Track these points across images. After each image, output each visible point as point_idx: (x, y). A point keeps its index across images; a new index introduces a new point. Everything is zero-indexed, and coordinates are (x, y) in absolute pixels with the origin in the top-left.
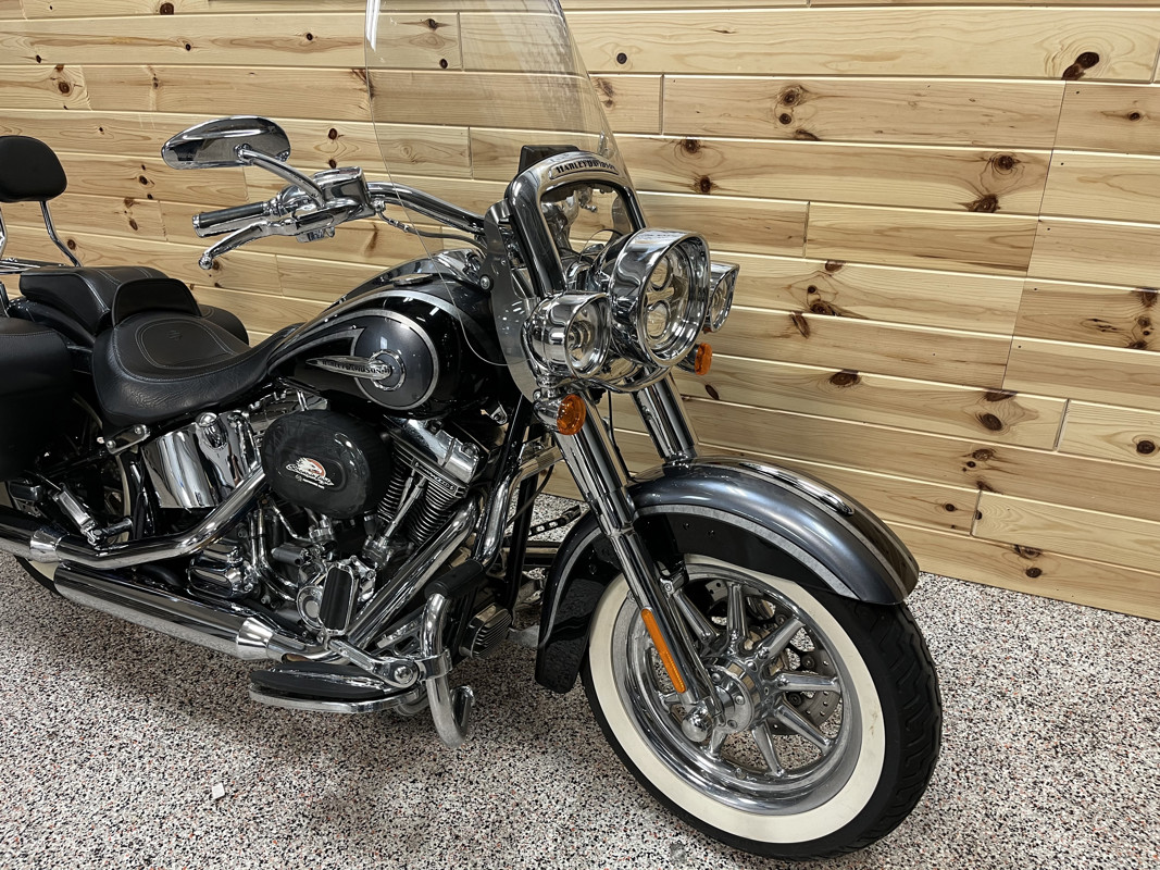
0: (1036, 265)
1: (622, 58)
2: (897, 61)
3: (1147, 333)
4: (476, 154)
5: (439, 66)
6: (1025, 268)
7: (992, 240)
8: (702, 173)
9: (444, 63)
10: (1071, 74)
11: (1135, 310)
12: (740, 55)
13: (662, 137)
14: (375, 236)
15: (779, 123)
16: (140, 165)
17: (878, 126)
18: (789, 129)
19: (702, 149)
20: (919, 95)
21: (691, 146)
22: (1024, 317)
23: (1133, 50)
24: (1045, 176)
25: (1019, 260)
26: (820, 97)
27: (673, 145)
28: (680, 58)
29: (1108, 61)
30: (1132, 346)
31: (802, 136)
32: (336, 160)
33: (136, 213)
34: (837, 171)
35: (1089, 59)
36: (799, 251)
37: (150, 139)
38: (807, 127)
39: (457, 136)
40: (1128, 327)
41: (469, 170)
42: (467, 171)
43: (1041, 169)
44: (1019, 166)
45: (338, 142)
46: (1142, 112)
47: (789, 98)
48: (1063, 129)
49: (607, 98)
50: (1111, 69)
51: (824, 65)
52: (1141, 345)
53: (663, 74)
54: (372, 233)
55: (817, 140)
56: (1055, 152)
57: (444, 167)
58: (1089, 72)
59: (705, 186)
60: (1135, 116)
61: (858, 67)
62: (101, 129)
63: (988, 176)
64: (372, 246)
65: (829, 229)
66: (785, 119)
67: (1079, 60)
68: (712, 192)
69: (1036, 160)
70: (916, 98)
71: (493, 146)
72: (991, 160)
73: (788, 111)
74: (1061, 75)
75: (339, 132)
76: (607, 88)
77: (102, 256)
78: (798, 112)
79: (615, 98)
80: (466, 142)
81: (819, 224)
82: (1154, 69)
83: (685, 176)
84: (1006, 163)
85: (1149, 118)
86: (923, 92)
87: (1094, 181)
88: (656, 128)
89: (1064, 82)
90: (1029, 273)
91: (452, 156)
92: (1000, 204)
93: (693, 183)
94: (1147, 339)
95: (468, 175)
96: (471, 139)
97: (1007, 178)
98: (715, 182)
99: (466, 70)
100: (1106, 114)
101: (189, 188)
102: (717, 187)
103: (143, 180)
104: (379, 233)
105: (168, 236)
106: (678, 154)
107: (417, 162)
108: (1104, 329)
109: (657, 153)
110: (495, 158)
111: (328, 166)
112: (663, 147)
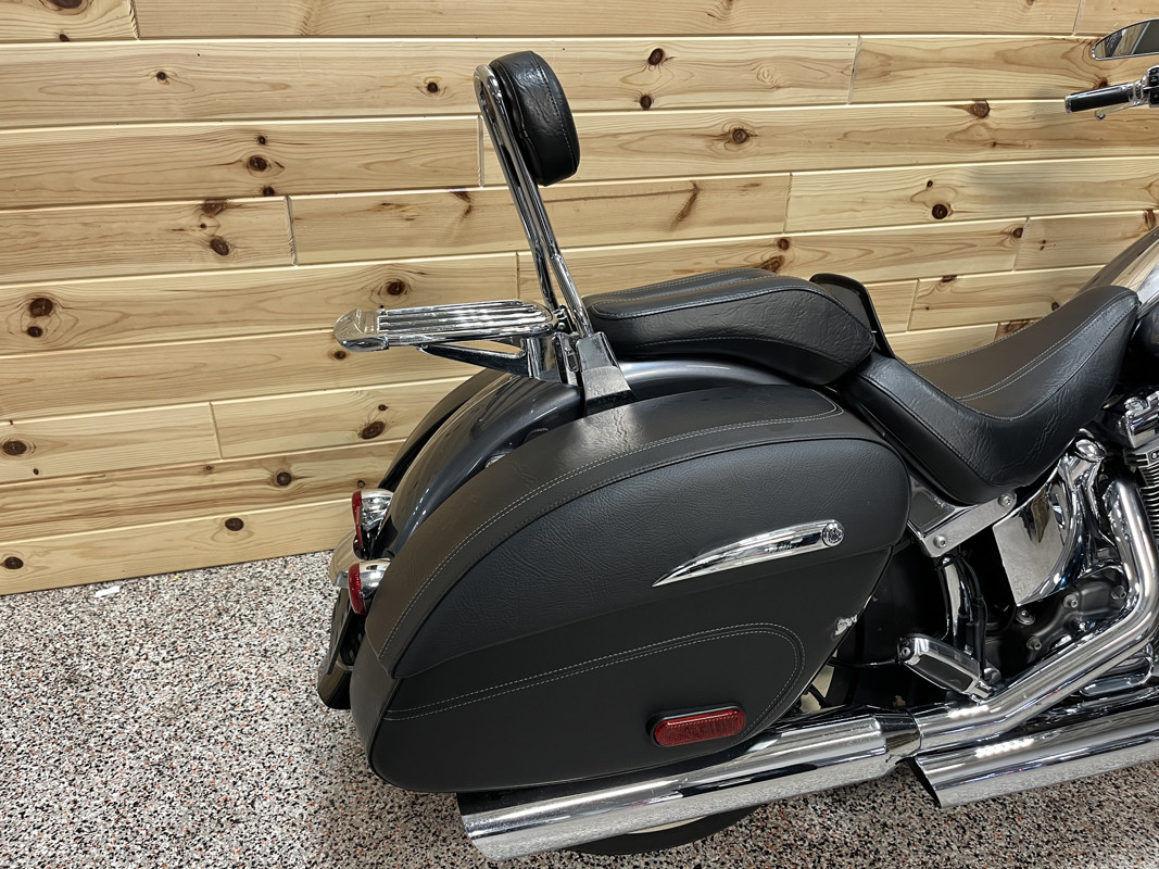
4: (863, 70)
8: (1103, 74)
13: (1073, 37)
14: (693, 200)
16: (253, 136)
27: (1083, 46)
32: (653, 96)
33: (227, 225)
37: (287, 86)
39: (844, 49)
41: (847, 93)
42: (844, 94)
45: (662, 67)
54: (689, 195)
62: (161, 76)
64: (683, 215)
71: (886, 59)
75: (668, 53)
77: (125, 316)
80: (853, 56)
83: (1087, 79)
88: (1069, 26)
91: (829, 76)
95: (845, 99)
96: (861, 52)
101: (367, 166)
103: (258, 164)
104: (701, 194)
105: (302, 256)
106: (1086, 55)
107: (778, 88)
109: (1065, 56)
110: (886, 73)
111: (639, 105)
112: (1072, 49)
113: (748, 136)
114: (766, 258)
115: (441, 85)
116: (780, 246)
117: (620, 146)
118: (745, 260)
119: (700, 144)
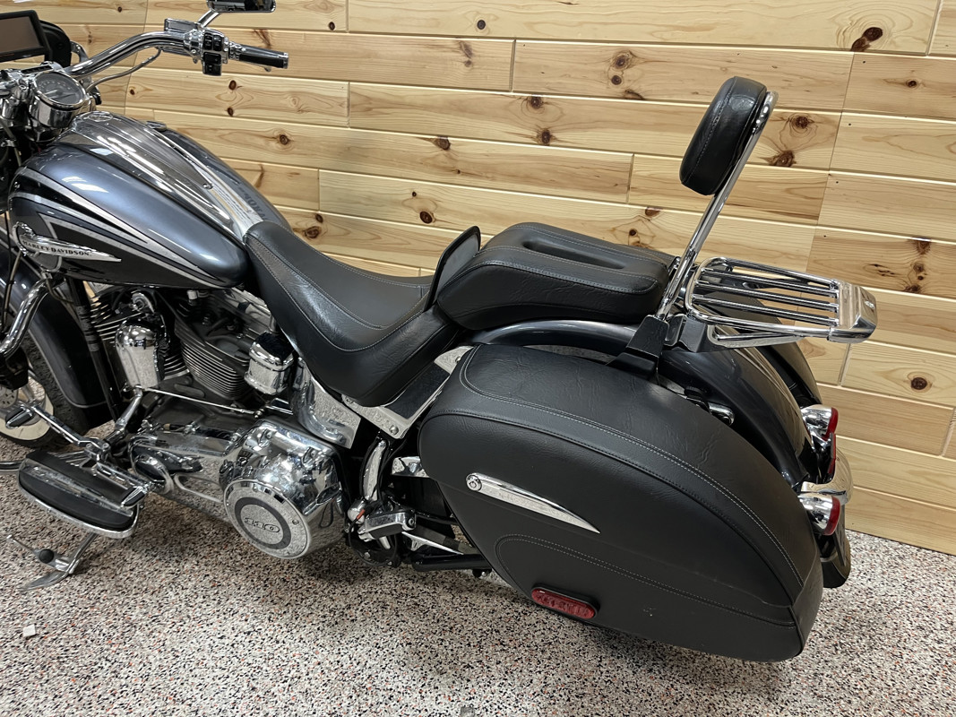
0: (827, 214)
1: (481, 25)
2: (711, 32)
3: (921, 278)
4: (353, 106)
5: (328, 28)
6: (816, 217)
7: (788, 191)
8: (543, 126)
9: (332, 26)
10: (859, 46)
11: (911, 257)
12: (581, 24)
13: (512, 94)
14: (262, 176)
15: (611, 84)
17: (696, 88)
18: (619, 89)
19: (545, 105)
20: (730, 62)
21: (536, 103)
22: (815, 261)
23: (911, 26)
24: (834, 135)
25: (811, 210)
26: (647, 61)
27: (520, 101)
28: (530, 25)
29: (890, 35)
30: (907, 290)
31: (630, 96)
32: (234, 109)
34: (658, 127)
35: (874, 33)
36: (623, 198)
38: (635, 88)
39: (339, 89)
40: (905, 271)
41: (346, 120)
42: (344, 121)
43: (831, 129)
44: (812, 126)
45: (237, 92)
46: (919, 80)
47: (621, 62)
48: (852, 93)
49: (467, 59)
50: (893, 42)
51: (651, 34)
52: (916, 289)
53: (515, 39)
54: (259, 174)
55: (642, 99)
56: (843, 114)
57: (325, 116)
58: (874, 45)
59: (546, 137)
60: (912, 84)
61: (680, 36)
63: (787, 134)
64: (258, 186)
65: (650, 178)
66: (616, 80)
67: (866, 33)
68: (551, 143)
69: (827, 121)
70: (726, 64)
71: (368, 99)
72: (789, 120)
73: (618, 73)
74: (850, 47)
75: (238, 83)
76: (468, 51)
78: (628, 74)
79: (473, 59)
80: (346, 95)
81: (641, 173)
82: (929, 44)
83: (530, 128)
84: (802, 122)
85: (924, 85)
86: (733, 59)
87: (877, 140)
88: (506, 85)
89: (852, 53)
90: (820, 221)
91: (332, 107)
92: (795, 159)
93: (535, 135)
94: (921, 283)
95: (345, 124)
96: (350, 92)
97: (803, 136)
98: (554, 134)
99: (350, 32)
100: (888, 82)
102: (556, 139)
104: (266, 174)
106: (525, 109)
107: (303, 111)
108: (883, 273)
109: (506, 108)
110: (370, 109)
111: (227, 113)
112: (511, 103)
113: (289, 140)
114: (309, 226)
115: (135, 91)
116: (317, 219)
117: (219, 136)
118: (297, 224)
119: (261, 142)
